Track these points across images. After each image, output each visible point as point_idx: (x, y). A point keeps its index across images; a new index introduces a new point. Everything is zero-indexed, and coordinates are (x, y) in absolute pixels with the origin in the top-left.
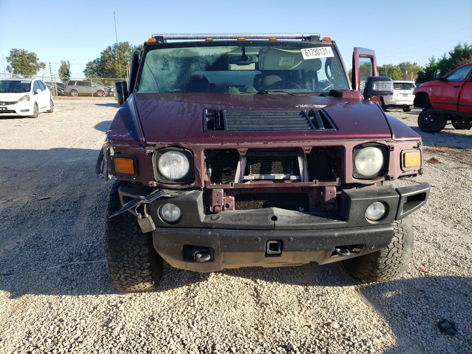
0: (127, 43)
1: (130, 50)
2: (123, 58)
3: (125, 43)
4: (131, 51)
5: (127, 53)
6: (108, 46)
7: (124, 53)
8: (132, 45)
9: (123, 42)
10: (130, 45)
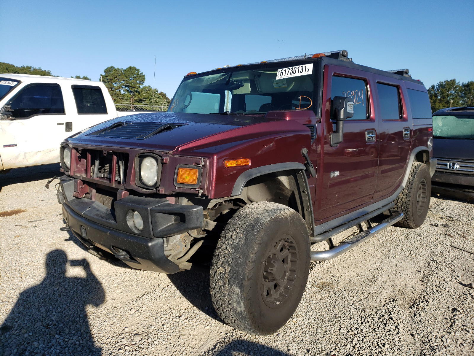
0: (454, 81)
1: (456, 87)
2: (446, 96)
3: (451, 81)
4: (457, 89)
5: (452, 91)
6: (431, 85)
7: (448, 91)
8: (459, 83)
9: (449, 80)
10: (457, 82)
